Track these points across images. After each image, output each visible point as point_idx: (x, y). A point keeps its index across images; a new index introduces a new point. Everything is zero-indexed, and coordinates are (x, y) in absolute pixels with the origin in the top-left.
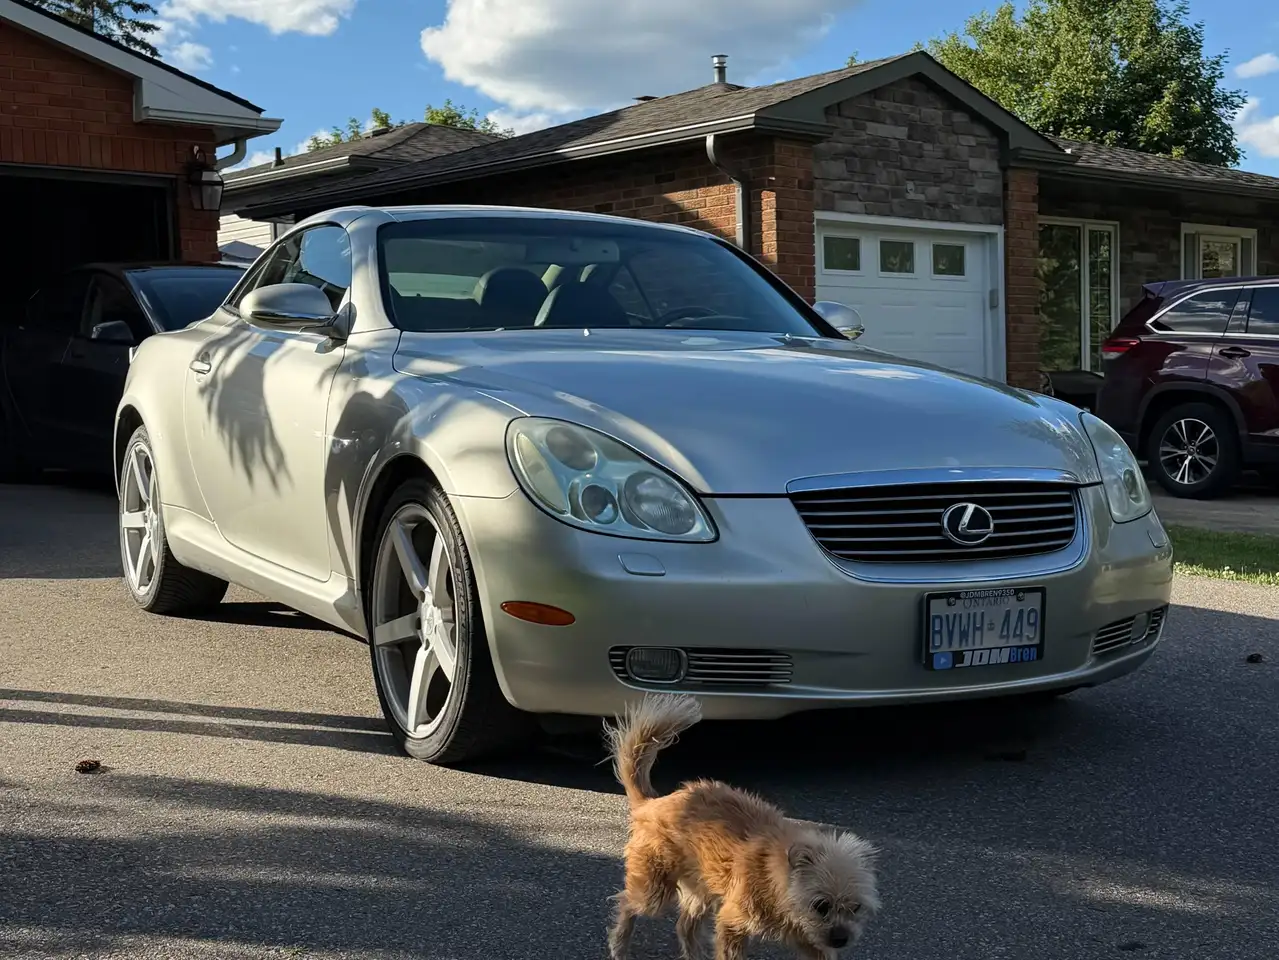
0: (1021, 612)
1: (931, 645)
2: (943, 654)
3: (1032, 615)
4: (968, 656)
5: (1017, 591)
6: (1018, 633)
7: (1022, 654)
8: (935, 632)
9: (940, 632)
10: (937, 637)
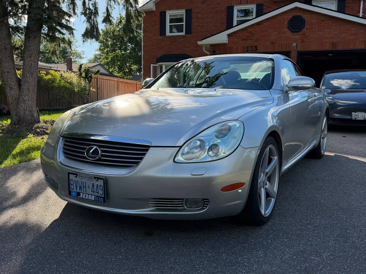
0: (97, 185)
1: (70, 188)
2: (74, 192)
3: (101, 187)
4: (81, 194)
5: (95, 178)
6: (97, 191)
7: (98, 198)
8: (72, 184)
9: (73, 185)
10: (72, 186)
